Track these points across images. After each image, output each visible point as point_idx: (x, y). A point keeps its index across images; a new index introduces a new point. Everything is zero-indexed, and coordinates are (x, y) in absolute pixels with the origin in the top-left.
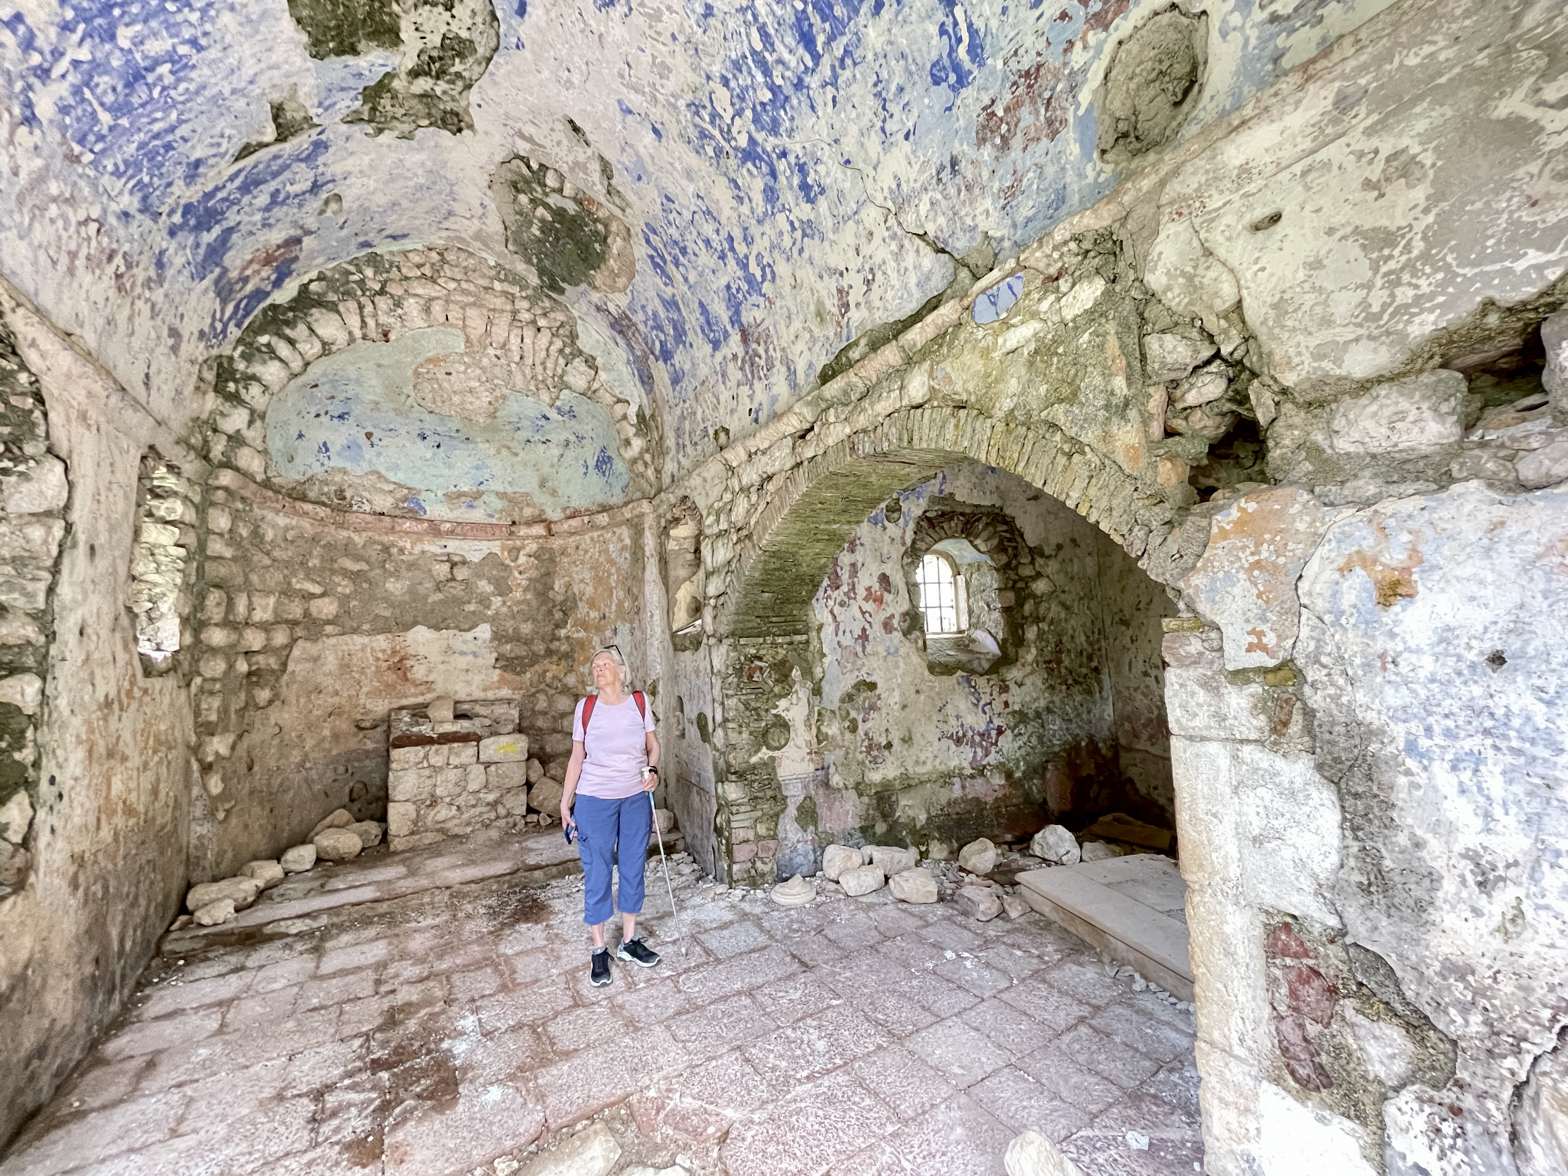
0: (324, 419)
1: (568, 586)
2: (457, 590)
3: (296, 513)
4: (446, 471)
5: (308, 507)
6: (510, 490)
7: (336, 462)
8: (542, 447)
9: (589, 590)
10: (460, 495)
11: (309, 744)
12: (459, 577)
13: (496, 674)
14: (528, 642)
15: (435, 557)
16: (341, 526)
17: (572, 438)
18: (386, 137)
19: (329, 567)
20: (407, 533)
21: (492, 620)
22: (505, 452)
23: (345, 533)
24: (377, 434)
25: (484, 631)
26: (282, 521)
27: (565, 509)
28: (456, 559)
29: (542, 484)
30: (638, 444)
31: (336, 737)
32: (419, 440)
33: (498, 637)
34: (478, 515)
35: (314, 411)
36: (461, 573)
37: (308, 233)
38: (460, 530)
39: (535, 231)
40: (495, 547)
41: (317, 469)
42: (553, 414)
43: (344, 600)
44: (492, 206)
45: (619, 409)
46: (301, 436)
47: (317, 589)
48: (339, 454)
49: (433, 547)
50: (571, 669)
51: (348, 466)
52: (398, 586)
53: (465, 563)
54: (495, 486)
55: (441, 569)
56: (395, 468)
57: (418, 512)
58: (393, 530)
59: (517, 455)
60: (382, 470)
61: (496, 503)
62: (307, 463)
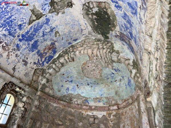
0: (67, 82)
1: (124, 126)
2: (95, 126)
3: (58, 103)
4: (94, 93)
5: (62, 102)
6: (108, 96)
7: (70, 92)
8: (115, 83)
10: (97, 98)
12: (96, 123)
15: (90, 116)
16: (69, 107)
17: (122, 78)
18: (60, 14)
19: (65, 118)
20: (84, 109)
22: (107, 86)
23: (70, 109)
24: (79, 85)
26: (55, 105)
27: (122, 100)
28: (95, 117)
29: (116, 93)
30: (134, 71)
32: (87, 85)
34: (101, 104)
35: (65, 80)
36: (96, 121)
37: (56, 41)
38: (97, 109)
39: (96, 24)
40: (104, 113)
41: (66, 93)
42: (114, 72)
43: (67, 127)
44: (87, 23)
45: (127, 62)
46: (62, 86)
47: (60, 123)
48: (71, 90)
49: (90, 113)
51: (73, 93)
52: (80, 124)
53: (97, 118)
54: (105, 95)
55: (92, 120)
56: (83, 93)
57: (87, 104)
58: (81, 108)
59: (109, 86)
60: (80, 93)
61: (105, 100)
62: (64, 92)
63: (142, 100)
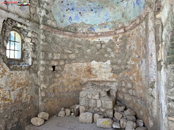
0: (69, 11)
1: (130, 47)
2: (102, 51)
3: (64, 34)
4: (98, 19)
5: (67, 33)
6: (114, 20)
7: (74, 21)
8: (122, 3)
9: (136, 48)
10: (103, 24)
11: (70, 87)
12: (103, 47)
13: (112, 74)
14: (120, 65)
15: (97, 43)
16: (75, 37)
19: (73, 47)
20: (90, 37)
21: (111, 59)
22: (112, 9)
23: (76, 38)
24: (82, 13)
25: (109, 62)
26: (61, 36)
27: (129, 22)
28: (102, 42)
29: (123, 15)
31: (76, 86)
32: (91, 11)
33: (112, 64)
34: (107, 30)
36: (103, 46)
38: (103, 34)
40: (111, 38)
41: (69, 24)
43: (77, 54)
46: (64, 16)
47: (71, 52)
48: (74, 19)
49: (96, 40)
50: (131, 75)
51: (76, 22)
52: (89, 51)
53: (104, 43)
54: (111, 20)
55: (99, 46)
56: (87, 20)
57: (93, 31)
58: (87, 37)
59: (115, 8)
60: (84, 21)
61: (111, 25)
62: (67, 22)
63: (151, 18)
